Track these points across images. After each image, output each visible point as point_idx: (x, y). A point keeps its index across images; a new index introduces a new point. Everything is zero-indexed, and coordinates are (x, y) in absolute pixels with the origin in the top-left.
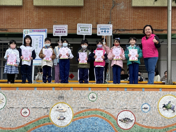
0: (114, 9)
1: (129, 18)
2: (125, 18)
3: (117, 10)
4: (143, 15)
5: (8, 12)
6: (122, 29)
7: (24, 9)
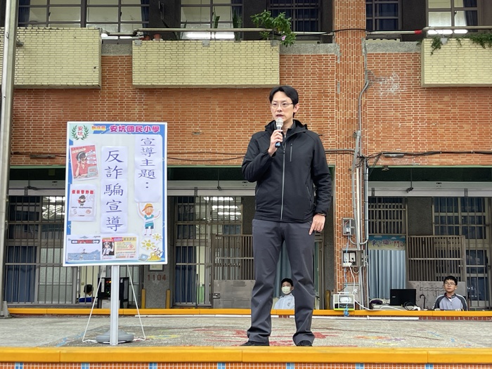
0: (369, 94)
1: (416, 119)
2: (403, 120)
3: (378, 97)
4: (456, 110)
5: (57, 105)
6: (393, 151)
7: (103, 97)
